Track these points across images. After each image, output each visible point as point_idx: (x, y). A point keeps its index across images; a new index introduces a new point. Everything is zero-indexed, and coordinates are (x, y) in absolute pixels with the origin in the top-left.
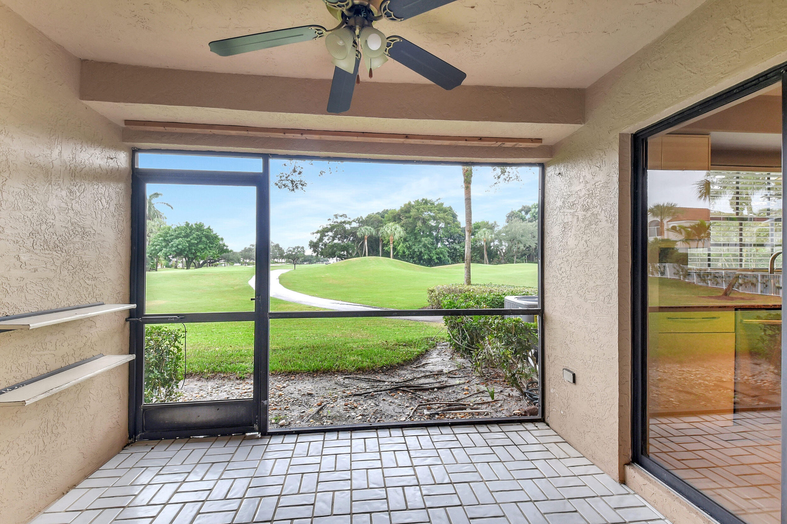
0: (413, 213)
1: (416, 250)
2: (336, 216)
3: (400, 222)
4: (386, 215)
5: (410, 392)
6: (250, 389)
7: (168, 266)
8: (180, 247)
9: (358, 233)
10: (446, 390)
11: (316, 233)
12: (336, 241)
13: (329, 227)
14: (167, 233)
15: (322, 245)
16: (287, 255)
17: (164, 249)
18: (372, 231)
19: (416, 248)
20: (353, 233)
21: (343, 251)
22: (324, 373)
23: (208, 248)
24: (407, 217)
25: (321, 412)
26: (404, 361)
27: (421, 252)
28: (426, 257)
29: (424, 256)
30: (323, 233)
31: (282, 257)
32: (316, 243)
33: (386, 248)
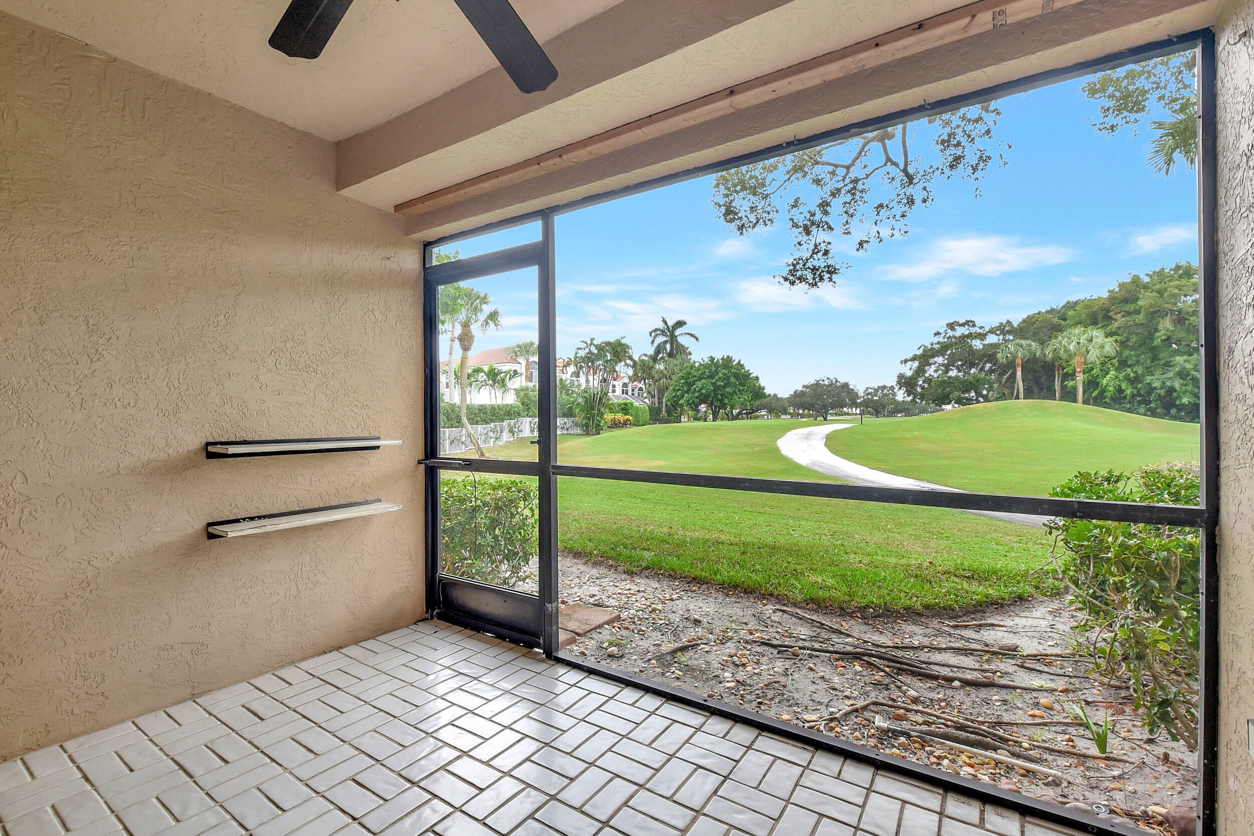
0: (1145, 300)
1: (1156, 384)
2: (951, 326)
3: (1107, 326)
4: (1071, 313)
5: (883, 671)
6: (630, 589)
7: (696, 419)
8: (703, 391)
9: (999, 356)
10: (983, 693)
11: (910, 360)
12: (953, 373)
13: (936, 347)
14: (689, 374)
15: (924, 382)
16: (864, 401)
17: (686, 395)
18: (1033, 349)
19: (1156, 380)
20: (989, 354)
21: (968, 391)
22: (746, 592)
23: (738, 393)
24: (1128, 313)
25: (679, 653)
26: (927, 607)
27: (1172, 390)
28: (1185, 400)
29: (1179, 397)
30: (925, 358)
31: (854, 404)
32: (911, 378)
33: (1070, 383)
